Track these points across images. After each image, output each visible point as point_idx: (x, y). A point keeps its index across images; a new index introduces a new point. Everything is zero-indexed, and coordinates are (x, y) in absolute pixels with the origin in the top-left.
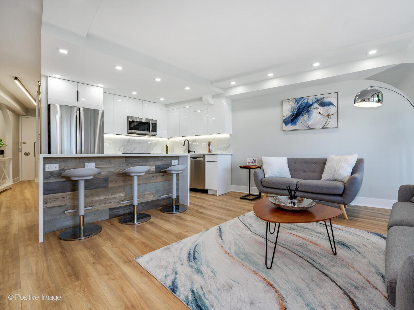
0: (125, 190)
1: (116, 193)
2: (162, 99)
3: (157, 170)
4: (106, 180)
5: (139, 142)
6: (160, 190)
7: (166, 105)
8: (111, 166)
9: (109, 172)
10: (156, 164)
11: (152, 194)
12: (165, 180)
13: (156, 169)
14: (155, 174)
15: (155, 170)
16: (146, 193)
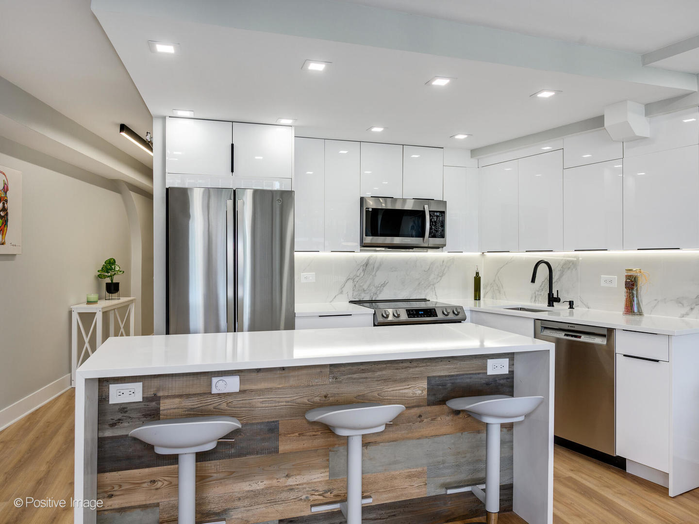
0: (328, 460)
1: (301, 469)
2: (461, 137)
3: (434, 395)
4: (272, 429)
5: (394, 266)
6: (444, 462)
7: (474, 152)
8: (287, 385)
9: (279, 402)
10: (431, 375)
11: (418, 475)
12: (463, 430)
13: (430, 390)
14: (429, 409)
15: (425, 393)
16: (397, 473)
